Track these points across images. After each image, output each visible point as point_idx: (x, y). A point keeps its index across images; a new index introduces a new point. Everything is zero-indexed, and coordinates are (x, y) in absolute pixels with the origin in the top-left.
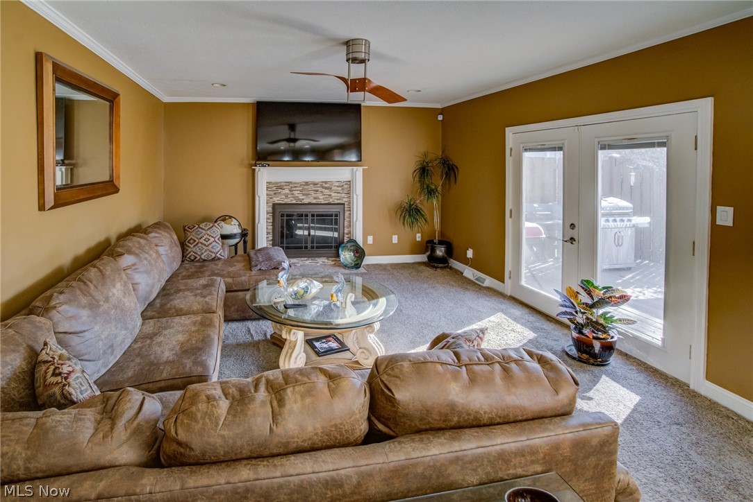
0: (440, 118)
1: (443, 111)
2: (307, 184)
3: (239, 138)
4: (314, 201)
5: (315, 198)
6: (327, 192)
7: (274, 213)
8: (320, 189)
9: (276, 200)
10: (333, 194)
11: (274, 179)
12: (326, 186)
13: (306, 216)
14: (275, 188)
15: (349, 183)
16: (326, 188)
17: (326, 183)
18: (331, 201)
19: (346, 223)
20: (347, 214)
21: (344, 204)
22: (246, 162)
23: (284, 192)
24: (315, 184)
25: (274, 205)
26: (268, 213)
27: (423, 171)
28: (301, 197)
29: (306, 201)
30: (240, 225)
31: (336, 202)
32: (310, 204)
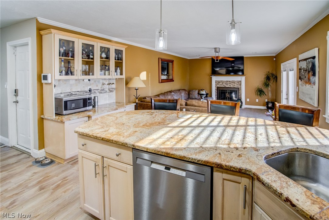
0: (275, 59)
1: (275, 57)
2: (227, 81)
3: (208, 68)
4: (229, 87)
5: (230, 86)
6: (233, 84)
7: (217, 89)
8: (231, 83)
9: (218, 86)
10: (235, 85)
11: (217, 80)
12: (234, 82)
13: (227, 91)
14: (217, 82)
15: (241, 81)
16: (233, 83)
17: (233, 81)
18: (235, 87)
19: (240, 94)
20: (240, 91)
21: (239, 88)
22: (210, 75)
23: (220, 83)
24: (230, 81)
25: (218, 88)
26: (216, 89)
27: (268, 78)
28: (225, 85)
29: (227, 86)
30: (206, 92)
31: (236, 87)
32: (228, 87)
